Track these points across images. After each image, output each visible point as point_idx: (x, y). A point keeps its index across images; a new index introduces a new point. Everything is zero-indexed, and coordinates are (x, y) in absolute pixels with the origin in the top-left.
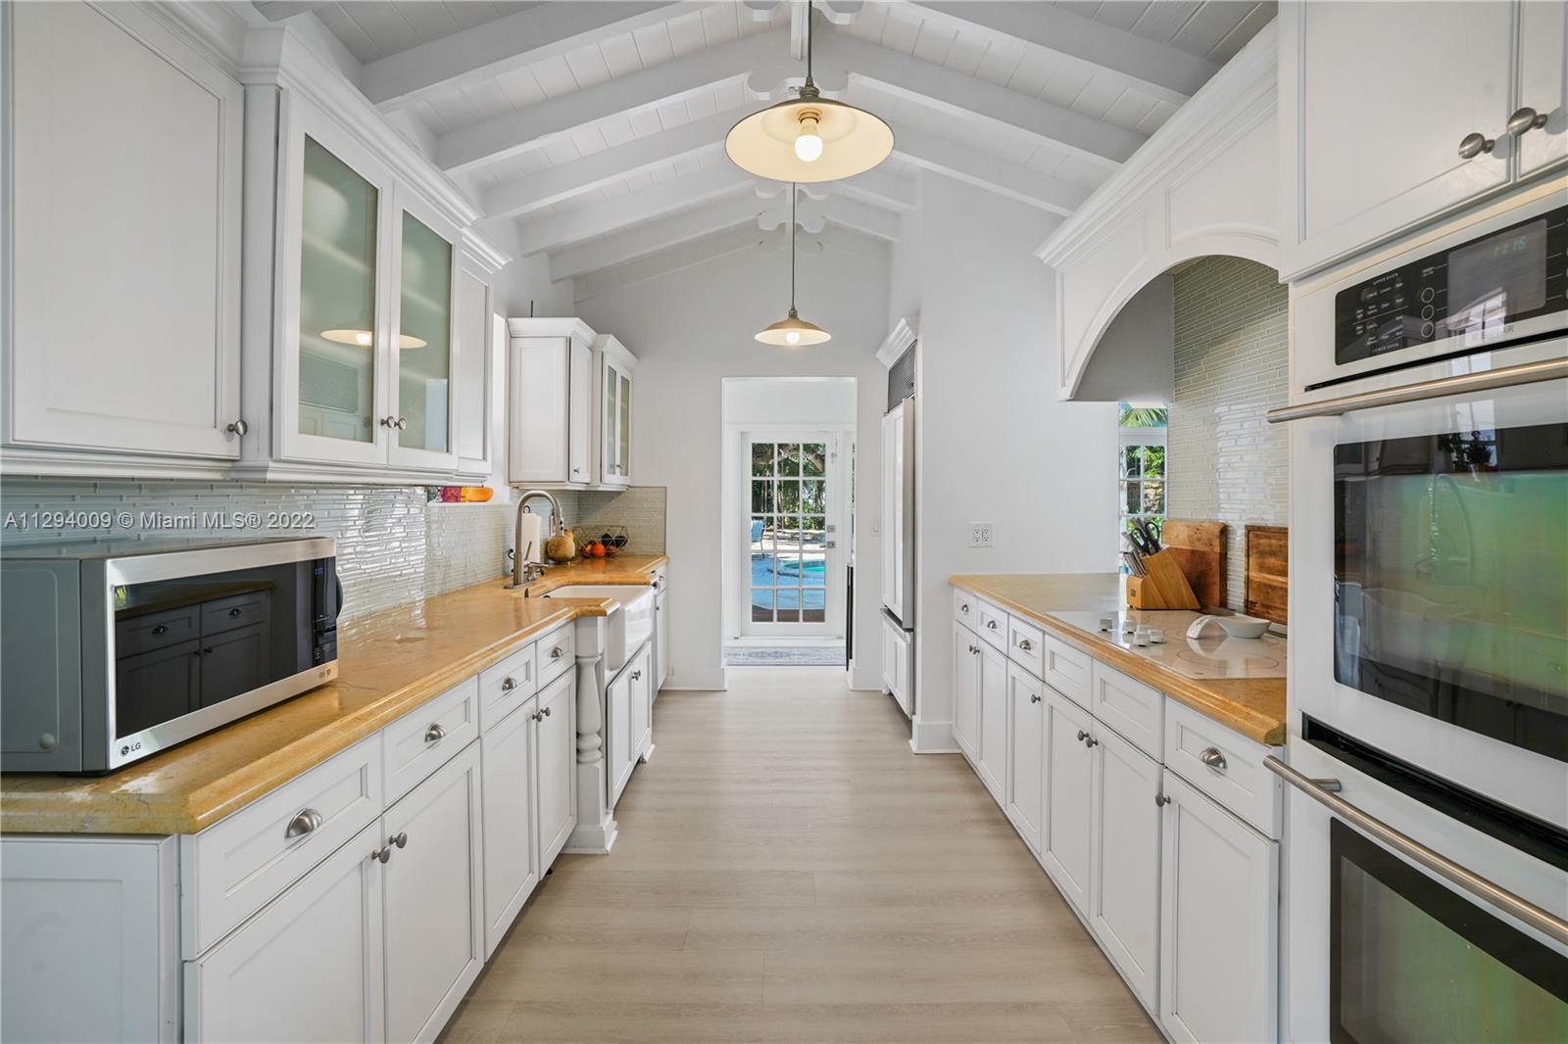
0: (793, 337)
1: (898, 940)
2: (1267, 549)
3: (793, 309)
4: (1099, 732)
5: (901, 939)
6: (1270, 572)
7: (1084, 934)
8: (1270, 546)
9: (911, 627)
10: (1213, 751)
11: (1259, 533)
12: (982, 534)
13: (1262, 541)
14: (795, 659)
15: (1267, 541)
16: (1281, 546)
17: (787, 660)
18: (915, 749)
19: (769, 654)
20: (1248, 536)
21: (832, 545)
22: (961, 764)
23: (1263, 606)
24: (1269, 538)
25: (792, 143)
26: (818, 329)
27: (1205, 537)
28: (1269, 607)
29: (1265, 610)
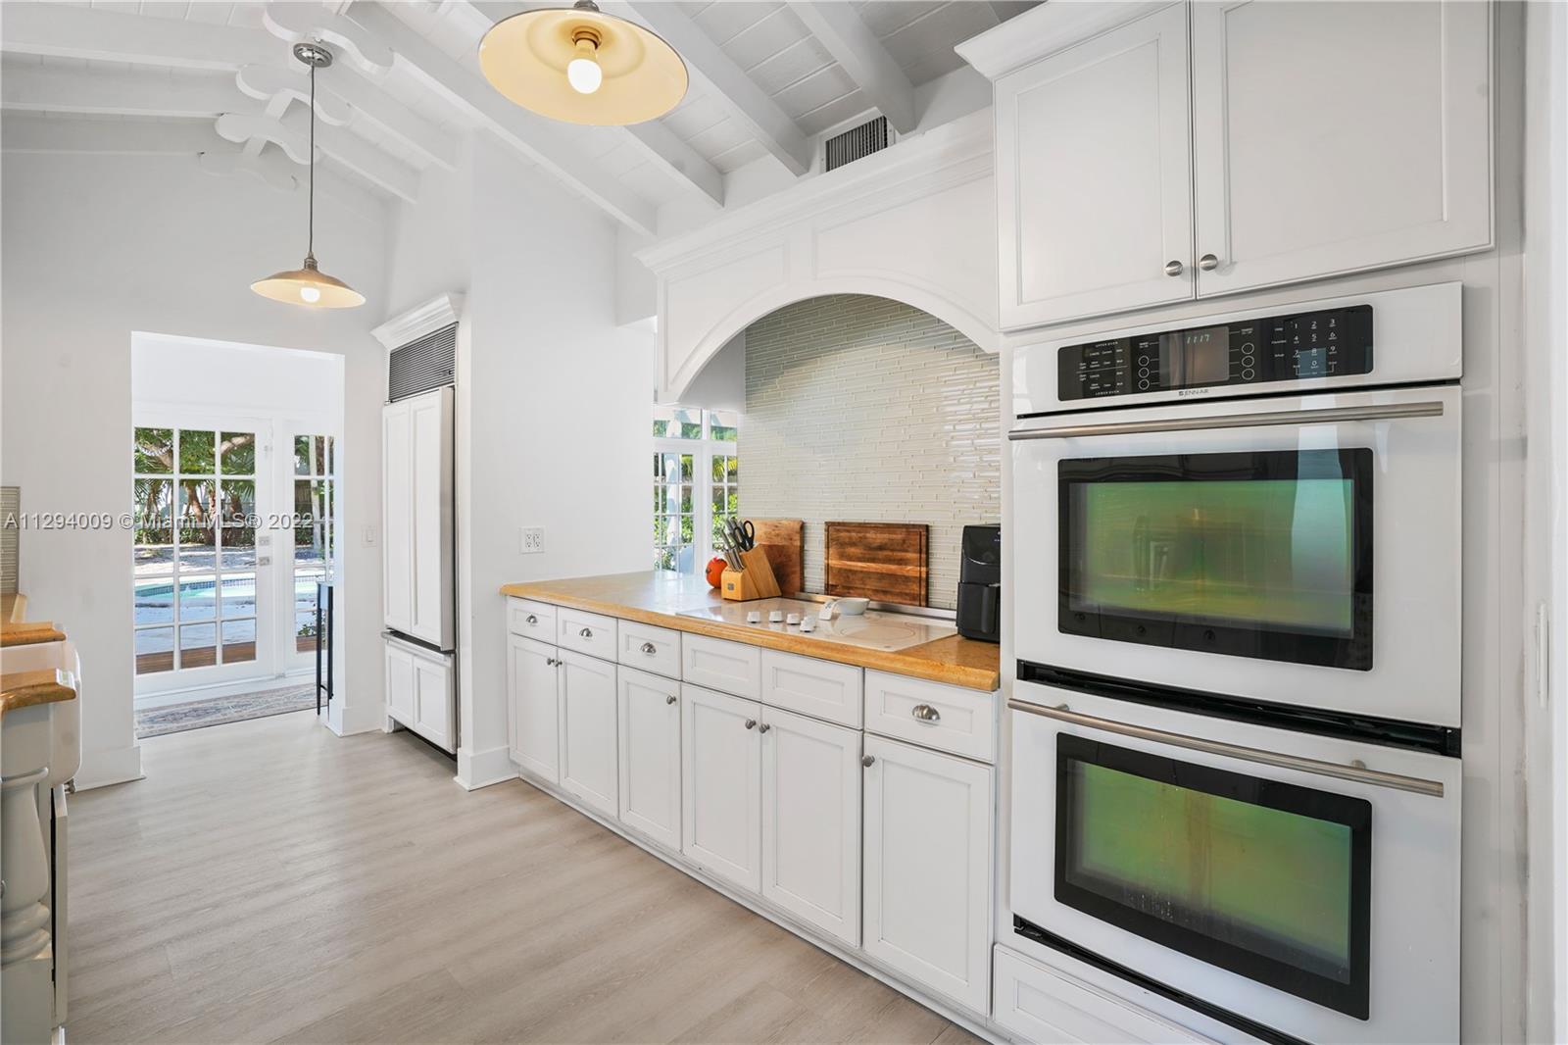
0: (310, 293)
1: (592, 996)
2: (847, 540)
3: (311, 257)
4: (768, 716)
5: (595, 994)
6: (850, 559)
7: (746, 912)
8: (850, 538)
9: (451, 648)
10: (922, 708)
11: (838, 528)
12: (535, 539)
13: (842, 534)
14: (233, 713)
15: (847, 534)
16: (860, 538)
17: (219, 716)
18: (467, 787)
19: (186, 715)
20: (827, 530)
21: (265, 561)
22: (527, 788)
23: (843, 587)
24: (848, 531)
25: (564, 71)
26: (351, 289)
27: (784, 532)
28: (849, 588)
29: (846, 591)
